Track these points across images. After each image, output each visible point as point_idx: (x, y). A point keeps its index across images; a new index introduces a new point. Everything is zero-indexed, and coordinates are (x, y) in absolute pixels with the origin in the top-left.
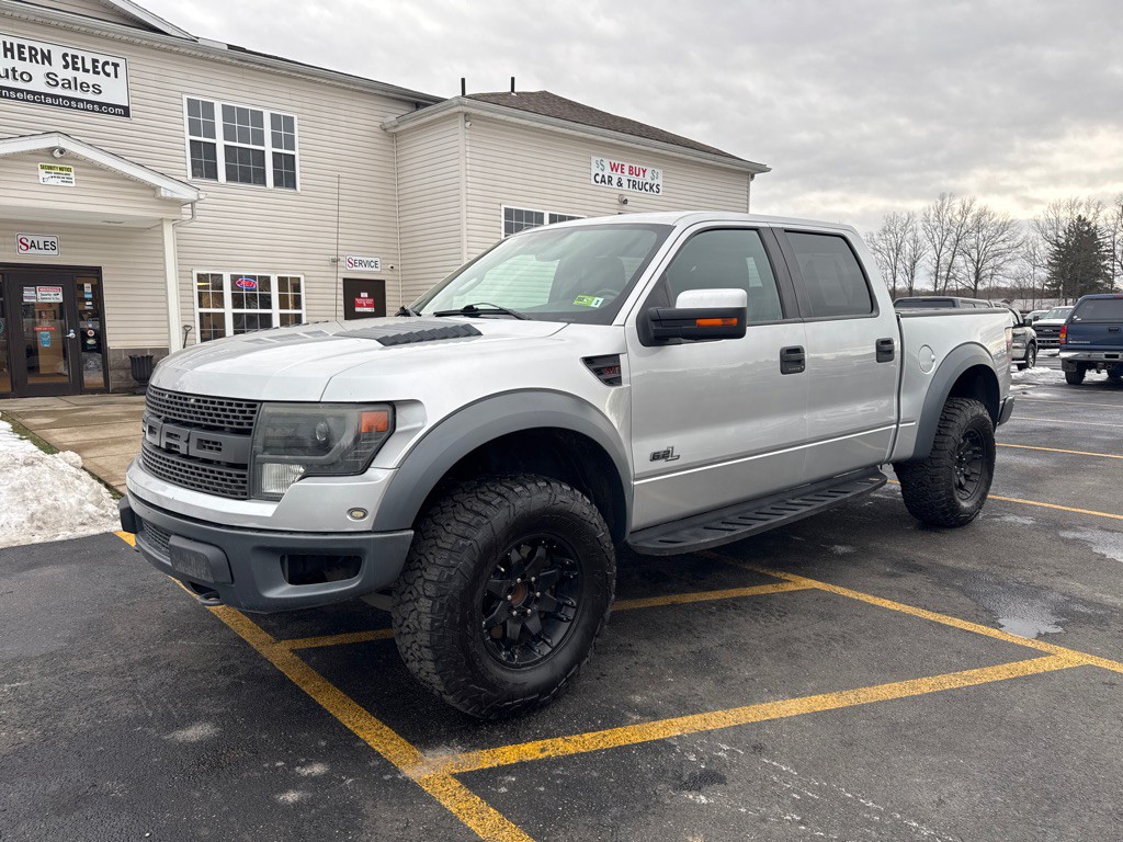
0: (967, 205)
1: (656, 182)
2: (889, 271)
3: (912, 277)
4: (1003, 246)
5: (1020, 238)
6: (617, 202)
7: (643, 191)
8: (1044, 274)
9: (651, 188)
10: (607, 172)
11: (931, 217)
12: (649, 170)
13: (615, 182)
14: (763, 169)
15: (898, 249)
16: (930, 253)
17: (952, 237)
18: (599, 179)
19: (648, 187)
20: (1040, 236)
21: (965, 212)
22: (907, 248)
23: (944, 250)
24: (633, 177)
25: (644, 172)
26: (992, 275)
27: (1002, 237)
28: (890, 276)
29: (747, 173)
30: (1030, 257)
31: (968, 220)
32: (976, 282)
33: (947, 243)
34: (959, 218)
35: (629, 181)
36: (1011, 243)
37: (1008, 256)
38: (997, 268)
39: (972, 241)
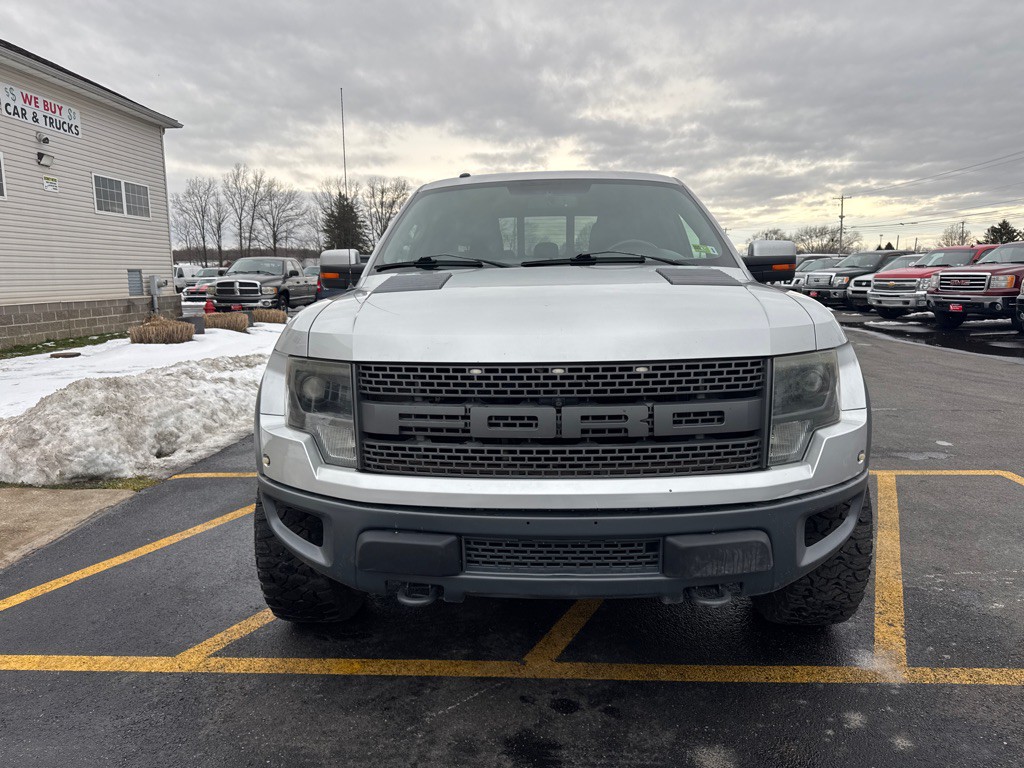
0: (259, 177)
1: (74, 122)
2: (198, 231)
3: (220, 237)
4: (293, 213)
5: (304, 207)
6: (35, 140)
7: (62, 130)
8: (323, 238)
9: (70, 128)
10: (20, 104)
11: (230, 183)
12: (65, 109)
13: (29, 115)
14: (175, 125)
15: (204, 212)
16: (232, 216)
17: (249, 204)
18: (11, 109)
19: (66, 126)
20: (319, 207)
21: (258, 182)
22: (212, 211)
23: (244, 214)
24: (49, 114)
25: (60, 109)
26: (287, 237)
27: (289, 206)
28: (199, 236)
29: (159, 127)
30: (314, 223)
31: (261, 189)
32: (275, 243)
33: (246, 208)
34: (253, 186)
35: (45, 117)
36: (298, 211)
37: (297, 222)
38: (290, 232)
39: (267, 208)
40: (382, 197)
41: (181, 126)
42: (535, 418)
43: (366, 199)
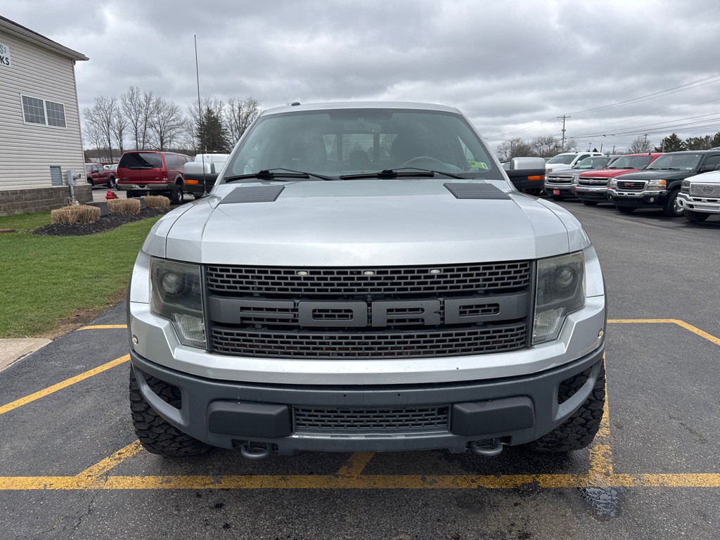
0: (148, 96)
2: (105, 136)
3: (121, 140)
4: (175, 123)
5: (183, 118)
8: (196, 141)
11: (127, 101)
14: (83, 58)
15: (109, 123)
16: (130, 125)
17: (142, 117)
20: (193, 119)
21: (148, 100)
22: (115, 121)
23: (139, 124)
26: (170, 141)
27: (172, 118)
28: (106, 140)
29: (71, 60)
30: (190, 130)
31: (151, 105)
32: (162, 145)
33: (140, 119)
34: (145, 103)
36: (178, 122)
37: (178, 130)
38: (172, 137)
39: (156, 119)
40: (240, 112)
41: (87, 59)
42: (351, 311)
43: (228, 114)
